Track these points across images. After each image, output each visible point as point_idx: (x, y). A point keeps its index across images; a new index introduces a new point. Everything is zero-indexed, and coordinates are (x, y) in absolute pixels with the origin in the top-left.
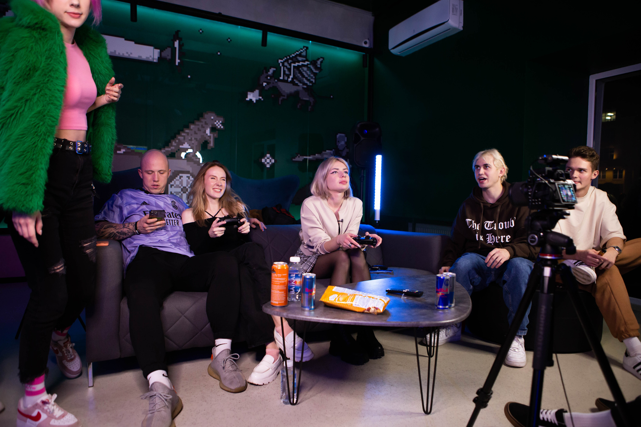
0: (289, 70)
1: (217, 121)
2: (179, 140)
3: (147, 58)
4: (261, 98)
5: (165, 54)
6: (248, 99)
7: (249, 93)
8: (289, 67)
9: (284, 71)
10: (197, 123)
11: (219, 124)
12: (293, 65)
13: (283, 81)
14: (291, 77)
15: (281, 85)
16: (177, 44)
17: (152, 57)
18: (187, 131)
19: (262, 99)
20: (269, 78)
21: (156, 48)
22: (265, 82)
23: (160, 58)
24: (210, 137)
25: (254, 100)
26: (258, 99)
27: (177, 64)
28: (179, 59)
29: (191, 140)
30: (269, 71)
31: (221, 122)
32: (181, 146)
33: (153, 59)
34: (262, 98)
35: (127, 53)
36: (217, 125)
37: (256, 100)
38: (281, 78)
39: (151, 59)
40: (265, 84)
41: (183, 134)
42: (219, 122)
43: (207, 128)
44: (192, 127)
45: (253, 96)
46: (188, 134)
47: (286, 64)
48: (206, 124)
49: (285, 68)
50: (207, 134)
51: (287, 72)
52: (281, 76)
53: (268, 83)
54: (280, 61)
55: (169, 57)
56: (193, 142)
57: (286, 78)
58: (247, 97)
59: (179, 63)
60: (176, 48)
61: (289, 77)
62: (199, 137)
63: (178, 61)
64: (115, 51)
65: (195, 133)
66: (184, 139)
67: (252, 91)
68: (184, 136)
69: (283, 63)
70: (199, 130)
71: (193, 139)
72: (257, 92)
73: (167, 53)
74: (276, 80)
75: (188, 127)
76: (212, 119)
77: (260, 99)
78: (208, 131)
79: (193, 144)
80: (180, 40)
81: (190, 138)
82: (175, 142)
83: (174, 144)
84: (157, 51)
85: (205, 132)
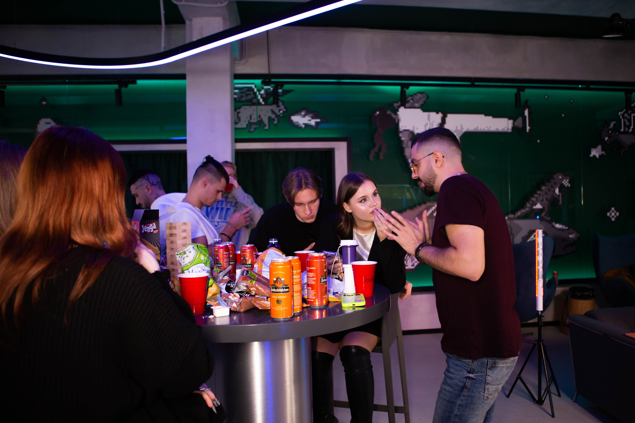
0: (630, 121)
1: (565, 180)
2: (532, 201)
3: (503, 129)
4: (603, 152)
5: (517, 123)
6: (591, 155)
7: (592, 150)
8: (628, 117)
9: (625, 123)
10: (547, 184)
11: (566, 183)
12: (632, 115)
13: (625, 132)
14: (632, 127)
15: (622, 137)
16: (526, 113)
17: (507, 127)
18: (539, 192)
19: (605, 154)
20: (610, 132)
21: (510, 119)
22: (607, 136)
23: (514, 128)
24: (559, 196)
25: (597, 156)
26: (600, 154)
27: (528, 131)
28: (529, 125)
29: (543, 200)
30: (610, 125)
31: (568, 180)
32: (534, 207)
33: (508, 129)
34: (605, 152)
35: (487, 127)
36: (565, 184)
37: (600, 156)
38: (622, 130)
39: (506, 130)
40: (606, 139)
41: (536, 196)
42: (566, 180)
43: (556, 188)
44: (543, 188)
45: (597, 152)
46: (539, 195)
47: (626, 115)
48: (555, 183)
49: (625, 120)
50: (556, 194)
51: (627, 124)
52: (621, 128)
53: (610, 138)
54: (620, 113)
55: (521, 126)
56: (544, 202)
57: (627, 130)
58: (590, 153)
59: (529, 130)
60: (525, 117)
61: (629, 128)
62: (549, 197)
63: (528, 128)
64: (477, 127)
65: (546, 193)
66: (537, 200)
67: (595, 147)
68: (537, 198)
69: (623, 115)
70: (549, 190)
71: (544, 199)
72: (600, 147)
73: (519, 122)
74: (617, 133)
75: (540, 189)
76: (560, 179)
77: (602, 154)
78: (557, 191)
79: (545, 204)
80: (529, 108)
81: (541, 199)
82: (529, 204)
83: (528, 205)
84: (511, 122)
85: (554, 191)
